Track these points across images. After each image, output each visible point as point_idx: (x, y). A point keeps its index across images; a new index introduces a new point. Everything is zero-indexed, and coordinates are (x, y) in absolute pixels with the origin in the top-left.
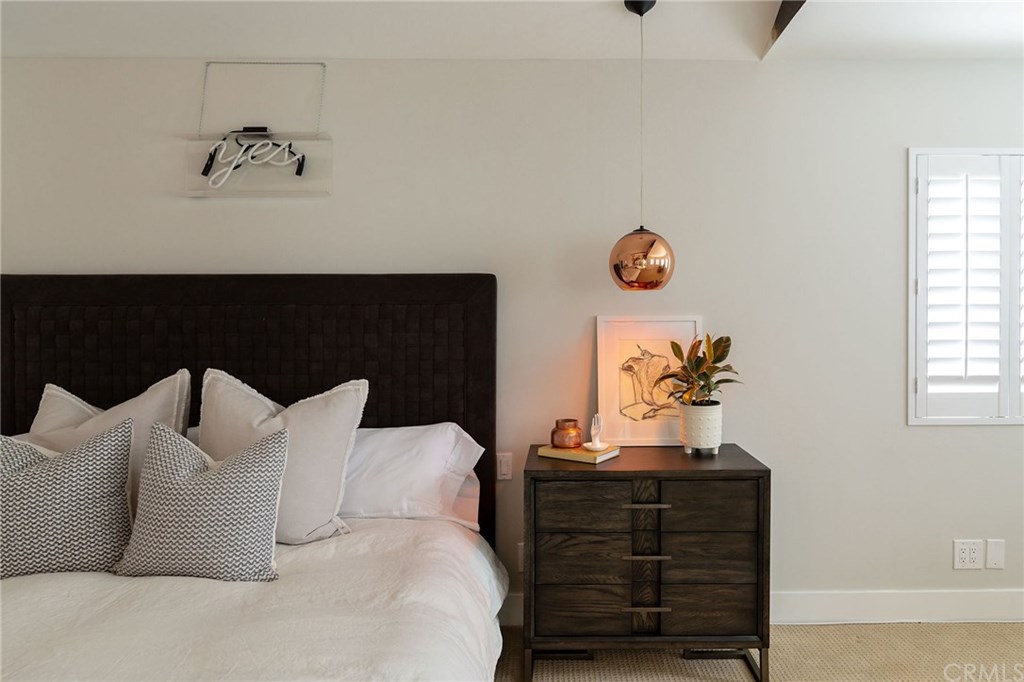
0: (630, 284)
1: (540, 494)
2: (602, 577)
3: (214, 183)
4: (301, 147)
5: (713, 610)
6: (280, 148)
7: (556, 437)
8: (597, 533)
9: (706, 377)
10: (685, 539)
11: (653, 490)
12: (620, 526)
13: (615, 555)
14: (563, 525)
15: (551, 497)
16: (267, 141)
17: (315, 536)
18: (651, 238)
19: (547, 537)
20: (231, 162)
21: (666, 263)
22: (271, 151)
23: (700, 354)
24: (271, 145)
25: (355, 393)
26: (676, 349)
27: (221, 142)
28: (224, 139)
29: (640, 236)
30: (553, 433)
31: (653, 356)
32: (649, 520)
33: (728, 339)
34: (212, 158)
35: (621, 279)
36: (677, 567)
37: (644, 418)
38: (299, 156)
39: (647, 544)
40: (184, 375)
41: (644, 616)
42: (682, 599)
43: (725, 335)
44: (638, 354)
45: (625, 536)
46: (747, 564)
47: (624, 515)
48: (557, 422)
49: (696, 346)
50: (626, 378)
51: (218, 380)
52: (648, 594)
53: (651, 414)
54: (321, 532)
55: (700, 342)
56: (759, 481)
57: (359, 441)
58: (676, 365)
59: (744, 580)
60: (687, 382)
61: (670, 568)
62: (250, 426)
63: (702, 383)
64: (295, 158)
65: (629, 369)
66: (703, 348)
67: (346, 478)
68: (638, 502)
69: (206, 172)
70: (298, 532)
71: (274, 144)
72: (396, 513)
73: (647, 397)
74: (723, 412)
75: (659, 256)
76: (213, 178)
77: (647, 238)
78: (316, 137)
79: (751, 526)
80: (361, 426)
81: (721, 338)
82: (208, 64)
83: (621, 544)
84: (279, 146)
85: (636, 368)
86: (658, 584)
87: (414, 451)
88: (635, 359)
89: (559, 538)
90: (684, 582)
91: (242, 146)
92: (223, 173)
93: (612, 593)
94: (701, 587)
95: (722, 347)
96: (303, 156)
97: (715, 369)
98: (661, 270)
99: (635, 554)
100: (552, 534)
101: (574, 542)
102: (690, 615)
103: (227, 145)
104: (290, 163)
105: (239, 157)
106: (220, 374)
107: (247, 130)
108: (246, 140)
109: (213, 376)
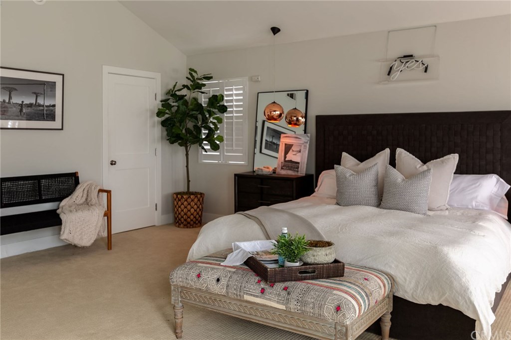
3: (392, 78)
4: (426, 61)
6: (418, 63)
16: (412, 60)
17: (439, 208)
20: (399, 70)
22: (415, 64)
24: (414, 62)
25: (453, 160)
27: (394, 63)
28: (396, 61)
34: (391, 68)
38: (426, 65)
40: (387, 151)
51: (402, 152)
54: (442, 208)
57: (454, 178)
62: (416, 168)
64: (424, 66)
67: (450, 191)
69: (389, 74)
70: (434, 206)
71: (416, 61)
72: (470, 207)
76: (392, 77)
78: (433, 56)
80: (454, 173)
82: (389, 32)
84: (418, 61)
87: (478, 184)
91: (403, 63)
92: (396, 75)
96: (427, 66)
103: (397, 63)
104: (422, 68)
105: (402, 68)
106: (403, 150)
107: (405, 57)
108: (404, 61)
109: (400, 151)
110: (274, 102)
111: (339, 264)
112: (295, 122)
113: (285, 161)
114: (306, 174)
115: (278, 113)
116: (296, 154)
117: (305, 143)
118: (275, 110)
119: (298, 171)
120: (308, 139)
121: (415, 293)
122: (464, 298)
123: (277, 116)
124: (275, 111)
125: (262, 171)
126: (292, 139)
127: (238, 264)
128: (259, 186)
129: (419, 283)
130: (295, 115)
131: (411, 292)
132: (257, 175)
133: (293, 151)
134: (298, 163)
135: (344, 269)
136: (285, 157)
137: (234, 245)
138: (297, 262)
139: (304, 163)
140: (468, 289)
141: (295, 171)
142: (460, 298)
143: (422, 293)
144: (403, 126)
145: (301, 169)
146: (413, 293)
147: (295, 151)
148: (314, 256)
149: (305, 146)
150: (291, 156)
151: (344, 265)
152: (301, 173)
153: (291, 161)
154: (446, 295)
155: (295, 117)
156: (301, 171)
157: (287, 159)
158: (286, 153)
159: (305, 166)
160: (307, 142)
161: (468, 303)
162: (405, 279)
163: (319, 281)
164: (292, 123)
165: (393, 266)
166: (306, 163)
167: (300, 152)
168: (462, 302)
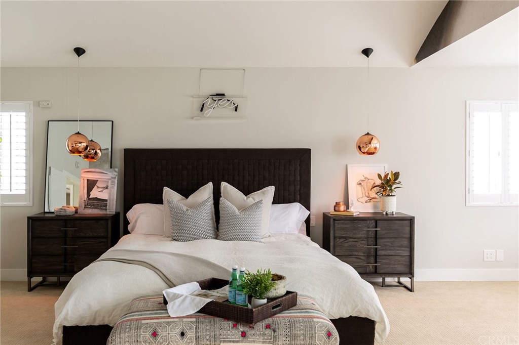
0: (364, 153)
1: (336, 225)
2: (357, 253)
3: (205, 115)
4: (236, 100)
5: (395, 265)
7: (336, 208)
8: (355, 238)
9: (391, 186)
10: (385, 240)
11: (374, 224)
12: (363, 236)
13: (361, 246)
14: (344, 236)
15: (339, 226)
16: (224, 99)
18: (371, 137)
19: (338, 240)
20: (212, 107)
21: (378, 146)
22: (226, 103)
23: (388, 178)
25: (271, 191)
26: (379, 176)
27: (206, 100)
28: (208, 98)
29: (367, 136)
30: (335, 207)
31: (369, 179)
32: (373, 234)
33: (399, 173)
34: (203, 105)
35: (361, 151)
36: (382, 250)
37: (366, 202)
38: (236, 105)
39: (372, 243)
40: (210, 185)
41: (371, 267)
42: (384, 261)
43: (397, 171)
44: (363, 179)
45: (365, 239)
46: (407, 249)
47: (365, 232)
48: (336, 203)
49: (386, 176)
50: (359, 187)
51: (227, 186)
52: (372, 260)
53: (369, 201)
55: (388, 174)
56: (411, 221)
58: (379, 182)
59: (406, 254)
60: (383, 188)
61: (380, 250)
63: (389, 188)
65: (360, 184)
66: (390, 176)
68: (369, 228)
69: (201, 110)
71: (227, 100)
73: (367, 195)
74: (397, 199)
75: (375, 144)
76: (204, 113)
77: (370, 137)
78: (242, 97)
79: (408, 236)
80: (273, 203)
81: (396, 173)
82: (201, 69)
83: (363, 242)
84: (229, 101)
85: (362, 184)
86: (376, 256)
87: (288, 212)
88: (362, 181)
89: (342, 240)
90: (385, 255)
91: (215, 101)
92: (208, 112)
93: (360, 259)
94: (391, 257)
95: (396, 175)
97: (394, 183)
98: (375, 148)
99: (368, 246)
100: (340, 238)
101: (347, 241)
102: (387, 266)
103: (210, 100)
104: (233, 107)
105: (215, 105)
106: (227, 184)
107: (217, 95)
108: (216, 98)
109: (224, 185)
110: (78, 133)
111: (293, 294)
112: (93, 156)
113: (89, 199)
114: (116, 212)
115: (84, 145)
116: (102, 191)
117: (113, 178)
118: (81, 141)
119: (106, 210)
120: (116, 174)
121: (331, 310)
122: (373, 306)
123: (83, 149)
124: (81, 143)
125: (66, 212)
126: (97, 174)
127: (192, 312)
128: (62, 229)
129: (334, 301)
130: (94, 148)
131: (328, 310)
132: (57, 216)
133: (98, 187)
134: (106, 200)
135: (297, 298)
136: (89, 195)
137: (166, 292)
138: (264, 299)
139: (113, 200)
140: (374, 298)
141: (103, 209)
142: (369, 306)
143: (337, 309)
144: (217, 161)
145: (109, 206)
146: (330, 310)
147: (102, 188)
148: (275, 290)
149: (113, 182)
150: (95, 193)
151: (297, 294)
152: (110, 212)
153: (96, 199)
154: (359, 307)
155: (93, 150)
156: (110, 209)
157: (90, 197)
158: (90, 189)
159: (115, 203)
160: (115, 178)
161: (376, 309)
162: (323, 299)
163: (284, 313)
164: (90, 156)
165: (310, 289)
166: (115, 200)
167: (107, 188)
168: (371, 310)
